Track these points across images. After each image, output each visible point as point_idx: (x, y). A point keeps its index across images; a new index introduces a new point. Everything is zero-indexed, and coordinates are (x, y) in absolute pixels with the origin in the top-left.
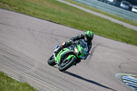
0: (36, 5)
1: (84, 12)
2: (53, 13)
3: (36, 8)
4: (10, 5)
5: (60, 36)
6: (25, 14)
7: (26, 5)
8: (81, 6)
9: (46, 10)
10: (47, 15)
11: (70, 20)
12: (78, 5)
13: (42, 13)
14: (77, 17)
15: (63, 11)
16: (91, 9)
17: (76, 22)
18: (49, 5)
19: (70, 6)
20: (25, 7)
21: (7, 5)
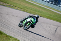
0: (31, 8)
1: (53, 11)
2: (39, 12)
3: (31, 10)
4: (20, 8)
6: (27, 12)
8: (51, 9)
9: (36, 11)
11: (46, 15)
12: (50, 8)
13: (34, 12)
14: (50, 14)
15: (43, 11)
17: (49, 16)
18: (37, 8)
19: (47, 9)
20: (27, 9)
21: (19, 8)
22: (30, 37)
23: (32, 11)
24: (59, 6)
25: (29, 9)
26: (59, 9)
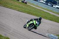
3: (12, 5)
5: (22, 17)
7: (8, 4)
9: (16, 6)
10: (17, 8)
11: (27, 10)
12: (30, 4)
13: (14, 7)
14: (30, 9)
16: (36, 6)
17: (29, 11)
18: (18, 4)
22: (11, 31)
23: (12, 7)
24: (39, 2)
25: (10, 4)
26: (38, 5)
